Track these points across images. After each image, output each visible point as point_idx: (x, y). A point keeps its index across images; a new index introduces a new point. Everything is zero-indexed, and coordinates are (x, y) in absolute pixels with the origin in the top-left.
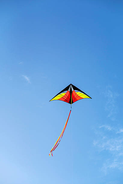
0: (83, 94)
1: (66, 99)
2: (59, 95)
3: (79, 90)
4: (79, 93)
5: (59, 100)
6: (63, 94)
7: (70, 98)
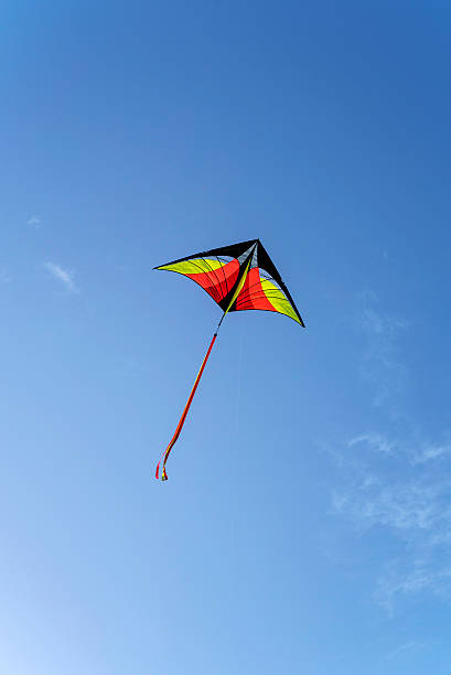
0: (282, 295)
1: (216, 283)
2: (198, 261)
3: (276, 277)
4: (268, 285)
5: (189, 276)
6: (214, 264)
7: (230, 289)
